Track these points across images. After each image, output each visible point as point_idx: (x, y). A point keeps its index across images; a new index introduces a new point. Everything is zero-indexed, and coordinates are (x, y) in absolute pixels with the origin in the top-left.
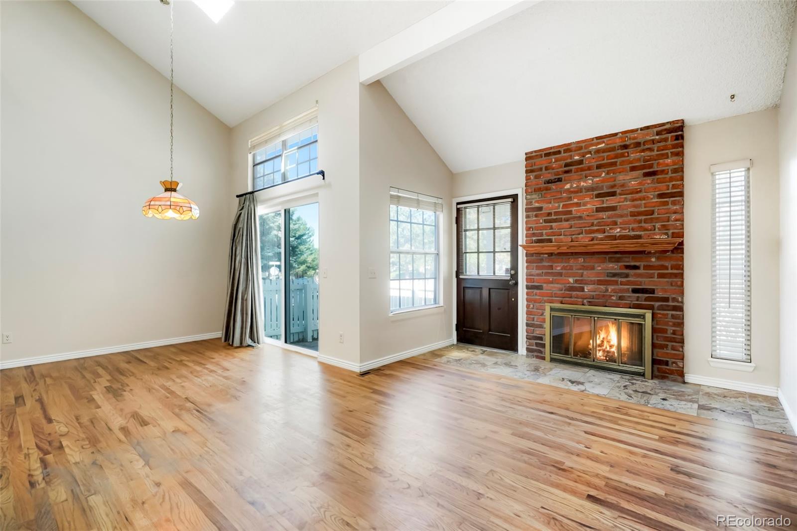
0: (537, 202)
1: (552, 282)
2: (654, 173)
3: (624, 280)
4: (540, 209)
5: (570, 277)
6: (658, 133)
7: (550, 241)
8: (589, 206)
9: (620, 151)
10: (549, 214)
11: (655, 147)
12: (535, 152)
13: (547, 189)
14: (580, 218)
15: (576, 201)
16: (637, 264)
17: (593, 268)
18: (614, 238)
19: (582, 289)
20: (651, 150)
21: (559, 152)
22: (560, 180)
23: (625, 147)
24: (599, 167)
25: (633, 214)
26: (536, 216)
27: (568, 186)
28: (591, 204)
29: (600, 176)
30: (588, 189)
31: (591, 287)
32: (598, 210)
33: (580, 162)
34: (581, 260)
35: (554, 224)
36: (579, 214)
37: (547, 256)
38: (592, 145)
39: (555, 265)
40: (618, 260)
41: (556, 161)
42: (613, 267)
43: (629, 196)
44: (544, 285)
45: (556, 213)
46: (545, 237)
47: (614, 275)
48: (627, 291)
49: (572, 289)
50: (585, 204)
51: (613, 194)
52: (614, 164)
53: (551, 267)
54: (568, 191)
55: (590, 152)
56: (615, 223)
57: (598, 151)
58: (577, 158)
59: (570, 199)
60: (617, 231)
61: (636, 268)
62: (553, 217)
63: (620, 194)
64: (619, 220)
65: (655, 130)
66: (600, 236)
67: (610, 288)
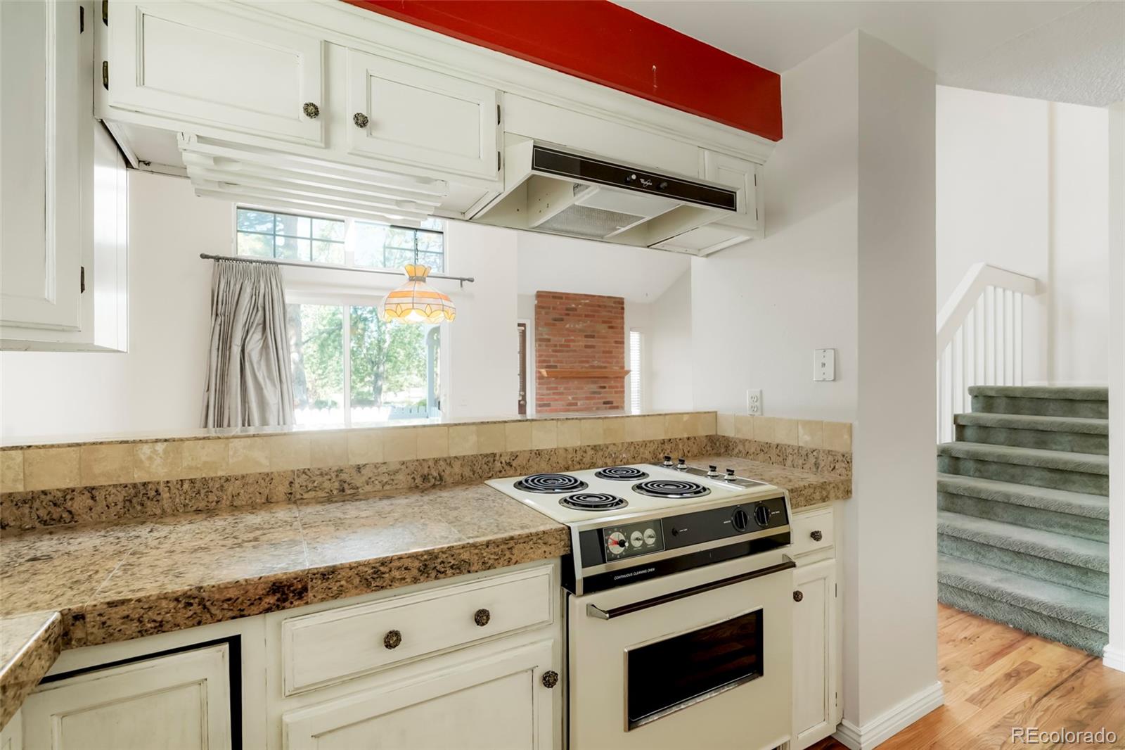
0: (547, 334)
1: (556, 400)
2: (611, 327)
3: (599, 396)
4: (549, 340)
5: (570, 395)
6: (615, 303)
7: (556, 367)
8: (581, 343)
9: (597, 308)
10: (555, 346)
11: (614, 310)
12: (546, 292)
13: (554, 325)
14: (575, 351)
15: (572, 338)
16: (605, 385)
17: (582, 388)
18: (593, 367)
19: (576, 404)
20: (611, 312)
21: (561, 298)
22: (562, 320)
23: (599, 306)
24: (586, 316)
25: (604, 352)
26: (546, 346)
27: (568, 326)
28: (582, 342)
29: (586, 322)
30: (580, 331)
31: (582, 402)
32: (587, 347)
33: (575, 309)
34: (576, 382)
35: (558, 354)
36: (574, 348)
37: (553, 379)
38: (583, 299)
39: (559, 386)
40: (596, 383)
41: (560, 304)
42: (594, 387)
43: (601, 340)
44: (552, 403)
45: (561, 346)
46: (552, 364)
47: (594, 393)
48: (599, 403)
49: (570, 404)
50: (579, 341)
51: (593, 337)
52: (593, 316)
53: (556, 388)
54: (567, 329)
55: (580, 304)
56: (594, 357)
57: (585, 304)
58: (573, 306)
59: (569, 336)
60: (596, 363)
61: (604, 387)
62: (558, 348)
63: (598, 338)
64: (597, 355)
65: (614, 300)
66: (587, 365)
67: (592, 402)
